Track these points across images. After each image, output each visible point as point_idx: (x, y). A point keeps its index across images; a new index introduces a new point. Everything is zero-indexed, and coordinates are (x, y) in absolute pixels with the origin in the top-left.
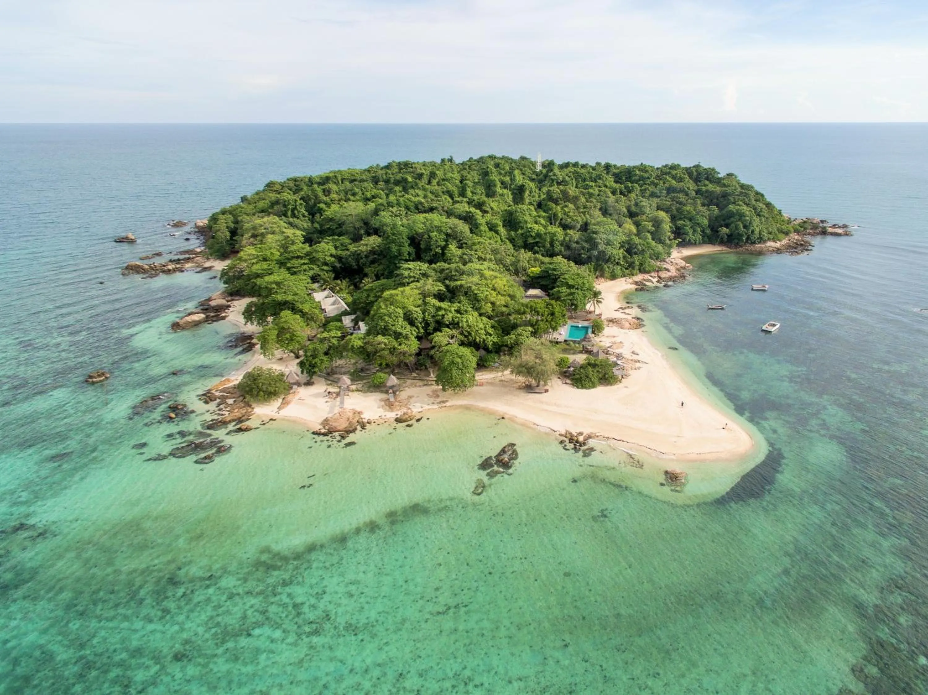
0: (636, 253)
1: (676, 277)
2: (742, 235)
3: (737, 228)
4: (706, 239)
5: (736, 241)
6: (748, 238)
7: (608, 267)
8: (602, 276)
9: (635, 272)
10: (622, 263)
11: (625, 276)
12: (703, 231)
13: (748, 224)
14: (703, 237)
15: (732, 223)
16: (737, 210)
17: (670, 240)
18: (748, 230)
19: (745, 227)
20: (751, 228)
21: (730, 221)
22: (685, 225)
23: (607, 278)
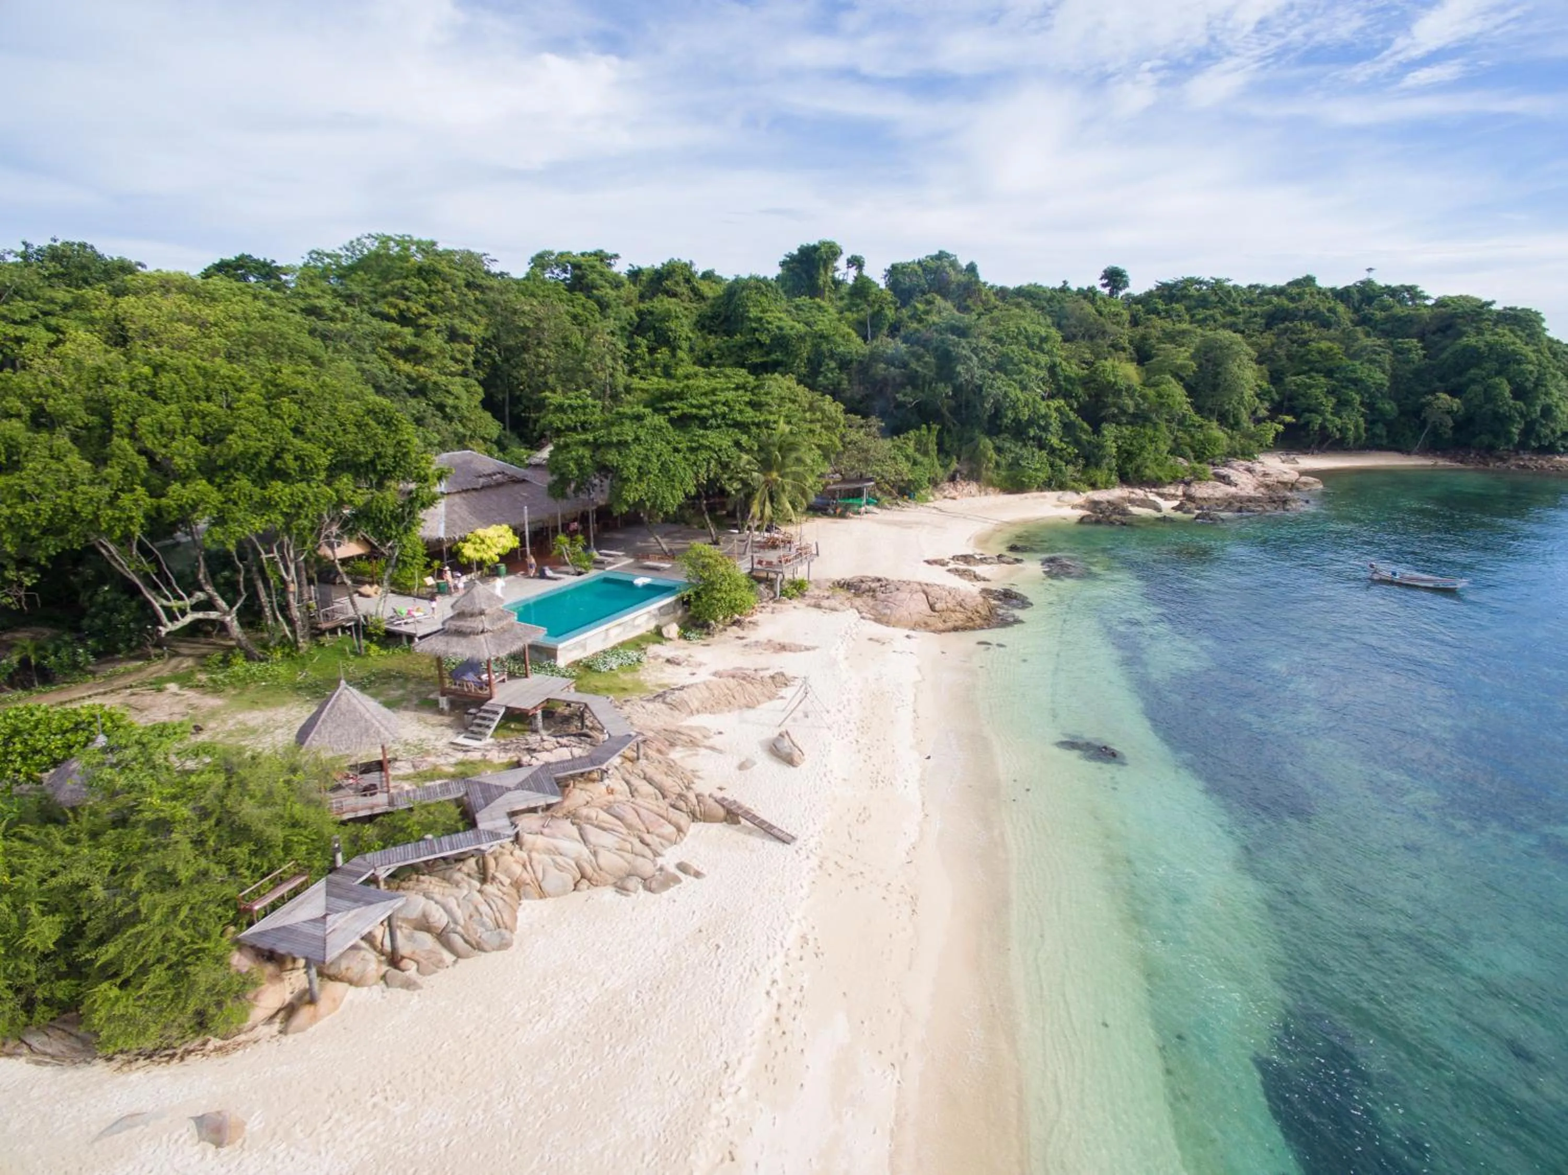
0: (1115, 420)
1: (1250, 499)
2: (1503, 420)
3: (1490, 395)
4: (1380, 429)
5: (1486, 439)
6: (1529, 431)
7: (999, 450)
8: (973, 475)
9: (1100, 476)
10: (1055, 441)
11: (1062, 487)
12: (1370, 406)
13: (1529, 385)
14: (1371, 423)
15: (1473, 381)
16: (1491, 347)
17: (1258, 421)
18: (1530, 404)
19: (1519, 393)
20: (1543, 400)
21: (1463, 380)
22: (1310, 387)
23: (990, 483)
